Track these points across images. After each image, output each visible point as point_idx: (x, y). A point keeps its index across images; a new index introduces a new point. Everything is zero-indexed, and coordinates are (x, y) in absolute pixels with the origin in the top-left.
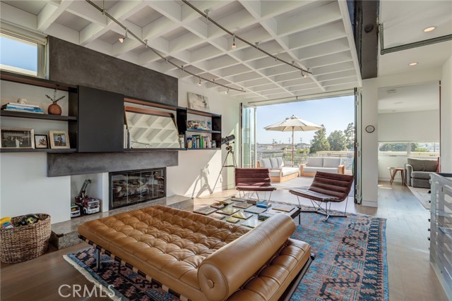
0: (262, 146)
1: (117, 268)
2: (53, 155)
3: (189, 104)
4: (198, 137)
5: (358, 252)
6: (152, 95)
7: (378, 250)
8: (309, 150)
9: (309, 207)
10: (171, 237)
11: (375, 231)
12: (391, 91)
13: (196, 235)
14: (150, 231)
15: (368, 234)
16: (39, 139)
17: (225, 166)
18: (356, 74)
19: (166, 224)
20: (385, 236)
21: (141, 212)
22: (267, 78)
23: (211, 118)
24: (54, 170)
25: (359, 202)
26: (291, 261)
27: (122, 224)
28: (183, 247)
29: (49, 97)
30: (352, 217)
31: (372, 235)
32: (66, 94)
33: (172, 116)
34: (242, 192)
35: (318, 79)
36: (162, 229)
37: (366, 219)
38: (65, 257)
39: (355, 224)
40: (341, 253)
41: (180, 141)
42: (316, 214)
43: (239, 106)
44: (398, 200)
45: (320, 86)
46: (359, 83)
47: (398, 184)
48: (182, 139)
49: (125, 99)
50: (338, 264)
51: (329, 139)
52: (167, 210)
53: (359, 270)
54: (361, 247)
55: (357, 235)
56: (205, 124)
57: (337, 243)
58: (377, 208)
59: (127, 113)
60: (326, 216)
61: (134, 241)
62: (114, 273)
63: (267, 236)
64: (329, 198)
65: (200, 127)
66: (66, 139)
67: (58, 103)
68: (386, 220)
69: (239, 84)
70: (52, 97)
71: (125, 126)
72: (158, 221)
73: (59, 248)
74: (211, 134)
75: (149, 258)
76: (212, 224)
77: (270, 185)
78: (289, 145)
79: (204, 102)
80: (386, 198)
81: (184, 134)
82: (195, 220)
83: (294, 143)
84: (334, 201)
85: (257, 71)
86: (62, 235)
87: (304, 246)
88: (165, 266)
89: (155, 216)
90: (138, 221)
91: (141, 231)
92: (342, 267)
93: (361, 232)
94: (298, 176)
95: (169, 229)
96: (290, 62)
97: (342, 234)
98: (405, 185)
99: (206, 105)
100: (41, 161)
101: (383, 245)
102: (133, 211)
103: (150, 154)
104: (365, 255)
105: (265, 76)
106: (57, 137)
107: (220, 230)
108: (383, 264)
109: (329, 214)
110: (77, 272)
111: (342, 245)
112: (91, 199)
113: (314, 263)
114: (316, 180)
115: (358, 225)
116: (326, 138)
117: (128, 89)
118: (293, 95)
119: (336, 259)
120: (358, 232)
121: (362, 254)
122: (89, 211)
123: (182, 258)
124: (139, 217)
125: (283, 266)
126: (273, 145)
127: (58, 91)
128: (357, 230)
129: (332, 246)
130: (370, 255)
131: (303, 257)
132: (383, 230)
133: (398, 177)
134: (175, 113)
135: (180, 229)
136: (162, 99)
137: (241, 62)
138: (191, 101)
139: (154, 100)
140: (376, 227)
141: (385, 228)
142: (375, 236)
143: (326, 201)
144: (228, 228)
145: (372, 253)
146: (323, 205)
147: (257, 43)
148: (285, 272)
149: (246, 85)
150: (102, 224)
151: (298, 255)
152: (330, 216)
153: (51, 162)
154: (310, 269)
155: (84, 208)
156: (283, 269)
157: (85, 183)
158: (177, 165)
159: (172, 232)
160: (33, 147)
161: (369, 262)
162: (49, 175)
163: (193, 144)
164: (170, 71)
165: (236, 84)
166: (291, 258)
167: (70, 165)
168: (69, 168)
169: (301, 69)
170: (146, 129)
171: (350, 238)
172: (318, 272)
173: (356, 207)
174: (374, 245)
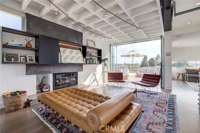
0: (120, 65)
1: (54, 115)
2: (28, 65)
3: (87, 44)
4: (91, 59)
5: (164, 110)
6: (71, 40)
7: (173, 109)
8: (140, 66)
9: (141, 90)
10: (77, 101)
11: (171, 101)
12: (178, 37)
13: (88, 100)
14: (68, 98)
15: (168, 102)
16: (22, 58)
17: (103, 72)
18: (161, 29)
19: (76, 95)
20: (176, 103)
21: (66, 90)
22: (121, 32)
23: (97, 51)
24: (29, 72)
25: (163, 87)
26: (133, 112)
27: (57, 95)
28: (82, 105)
29: (26, 40)
30: (160, 94)
31: (170, 102)
32: (34, 39)
33: (80, 49)
34: (111, 83)
35: (144, 32)
36: (74, 98)
37: (167, 95)
38: (33, 110)
39: (162, 97)
40: (156, 110)
41: (84, 60)
42: (144, 93)
43: (109, 45)
44: (181, 87)
45: (145, 35)
46: (163, 33)
47: (181, 80)
48: (85, 59)
49: (59, 41)
50: (155, 115)
51: (149, 62)
52: (77, 90)
53: (165, 118)
54: (165, 107)
55: (163, 102)
56: (95, 53)
57: (154, 105)
58: (171, 90)
59: (60, 48)
60: (148, 93)
61: (60, 102)
62: (52, 117)
63: (121, 101)
64: (150, 85)
65: (92, 54)
66: (34, 58)
67: (30, 42)
68: (176, 95)
69: (109, 35)
70: (28, 40)
71: (59, 53)
72: (72, 94)
73: (31, 106)
74: (97, 58)
75: (66, 110)
76: (96, 96)
77: (123, 80)
78: (132, 64)
79: (94, 43)
80: (175, 86)
81: (85, 57)
82: (89, 94)
83: (134, 64)
84: (152, 87)
85: (117, 28)
86: (32, 100)
87: (139, 106)
88: (73, 113)
89: (72, 92)
90: (64, 94)
91: (65, 98)
92: (156, 117)
93: (165, 101)
94: (135, 77)
95: (77, 98)
96: (132, 24)
97: (156, 102)
98: (184, 81)
99: (95, 45)
100: (23, 68)
101: (175, 106)
102: (62, 90)
103: (71, 66)
104: (167, 111)
105: (120, 31)
106: (30, 57)
107: (100, 98)
108: (176, 116)
109: (150, 93)
110: (37, 116)
111: (156, 106)
112: (45, 85)
113: (143, 114)
114: (144, 77)
115: (163, 98)
116: (148, 61)
117: (61, 37)
118: (133, 40)
119: (153, 113)
120: (163, 101)
121: (166, 111)
122: (44, 90)
123: (81, 110)
124: (65, 92)
125: (128, 115)
126: (124, 64)
127: (30, 37)
128: (163, 100)
129: (151, 106)
130: (169, 111)
131: (138, 111)
132: (175, 100)
133: (181, 77)
134: (81, 48)
135: (82, 98)
136: (76, 42)
137: (110, 24)
138: (88, 43)
139: (72, 42)
140: (171, 99)
141: (176, 99)
142: (171, 102)
143: (148, 86)
144: (103, 97)
145: (170, 110)
146: (147, 89)
147: (116, 14)
148: (129, 117)
149: (112, 35)
150: (48, 95)
151: (136, 110)
152: (150, 94)
153: (28, 68)
154: (141, 117)
155: (43, 89)
156: (128, 116)
157: (43, 78)
158: (82, 71)
159: (78, 99)
160: (19, 61)
161: (169, 114)
162: (27, 74)
163: (89, 62)
164: (79, 30)
165: (108, 35)
166: (132, 111)
167: (36, 70)
168: (35, 71)
169: (137, 27)
170: (70, 56)
171: (160, 103)
172: (145, 118)
173: (162, 90)
174: (171, 107)
